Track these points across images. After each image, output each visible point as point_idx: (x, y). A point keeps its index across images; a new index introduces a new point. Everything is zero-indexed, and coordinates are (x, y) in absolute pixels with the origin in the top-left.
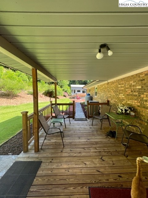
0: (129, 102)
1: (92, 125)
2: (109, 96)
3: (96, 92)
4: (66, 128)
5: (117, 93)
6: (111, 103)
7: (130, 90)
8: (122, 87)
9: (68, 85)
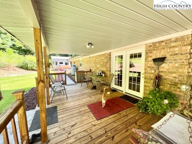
0: (102, 69)
1: (82, 86)
2: (91, 66)
3: (81, 64)
5: (96, 64)
6: (93, 71)
7: (102, 62)
8: (98, 60)
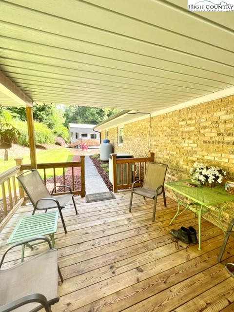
0: (212, 158)
1: (131, 211)
2: (154, 143)
4: (66, 232)
5: (176, 139)
6: (160, 158)
7: (214, 130)
9: (63, 124)
